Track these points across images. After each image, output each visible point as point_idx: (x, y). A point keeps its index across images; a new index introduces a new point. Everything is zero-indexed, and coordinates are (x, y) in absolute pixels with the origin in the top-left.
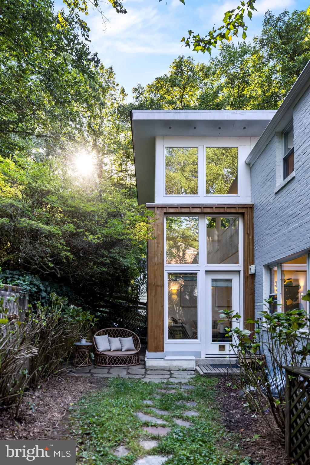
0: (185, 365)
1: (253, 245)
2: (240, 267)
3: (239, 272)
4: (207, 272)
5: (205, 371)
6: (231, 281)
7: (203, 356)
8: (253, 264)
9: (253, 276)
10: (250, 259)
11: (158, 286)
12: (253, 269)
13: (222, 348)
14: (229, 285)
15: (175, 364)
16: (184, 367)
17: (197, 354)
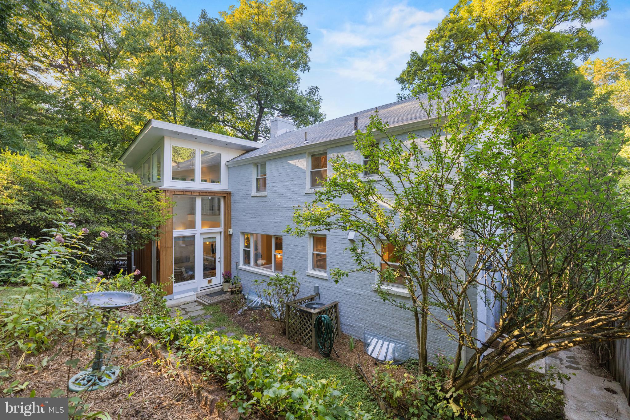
0: (189, 300)
1: (231, 217)
2: (221, 229)
3: (221, 232)
4: (201, 234)
5: (209, 302)
6: (215, 238)
7: (199, 289)
8: (230, 228)
9: (231, 235)
10: (228, 225)
11: (168, 247)
12: (231, 231)
13: (210, 281)
14: (214, 240)
15: (181, 300)
16: (188, 301)
17: (195, 290)
